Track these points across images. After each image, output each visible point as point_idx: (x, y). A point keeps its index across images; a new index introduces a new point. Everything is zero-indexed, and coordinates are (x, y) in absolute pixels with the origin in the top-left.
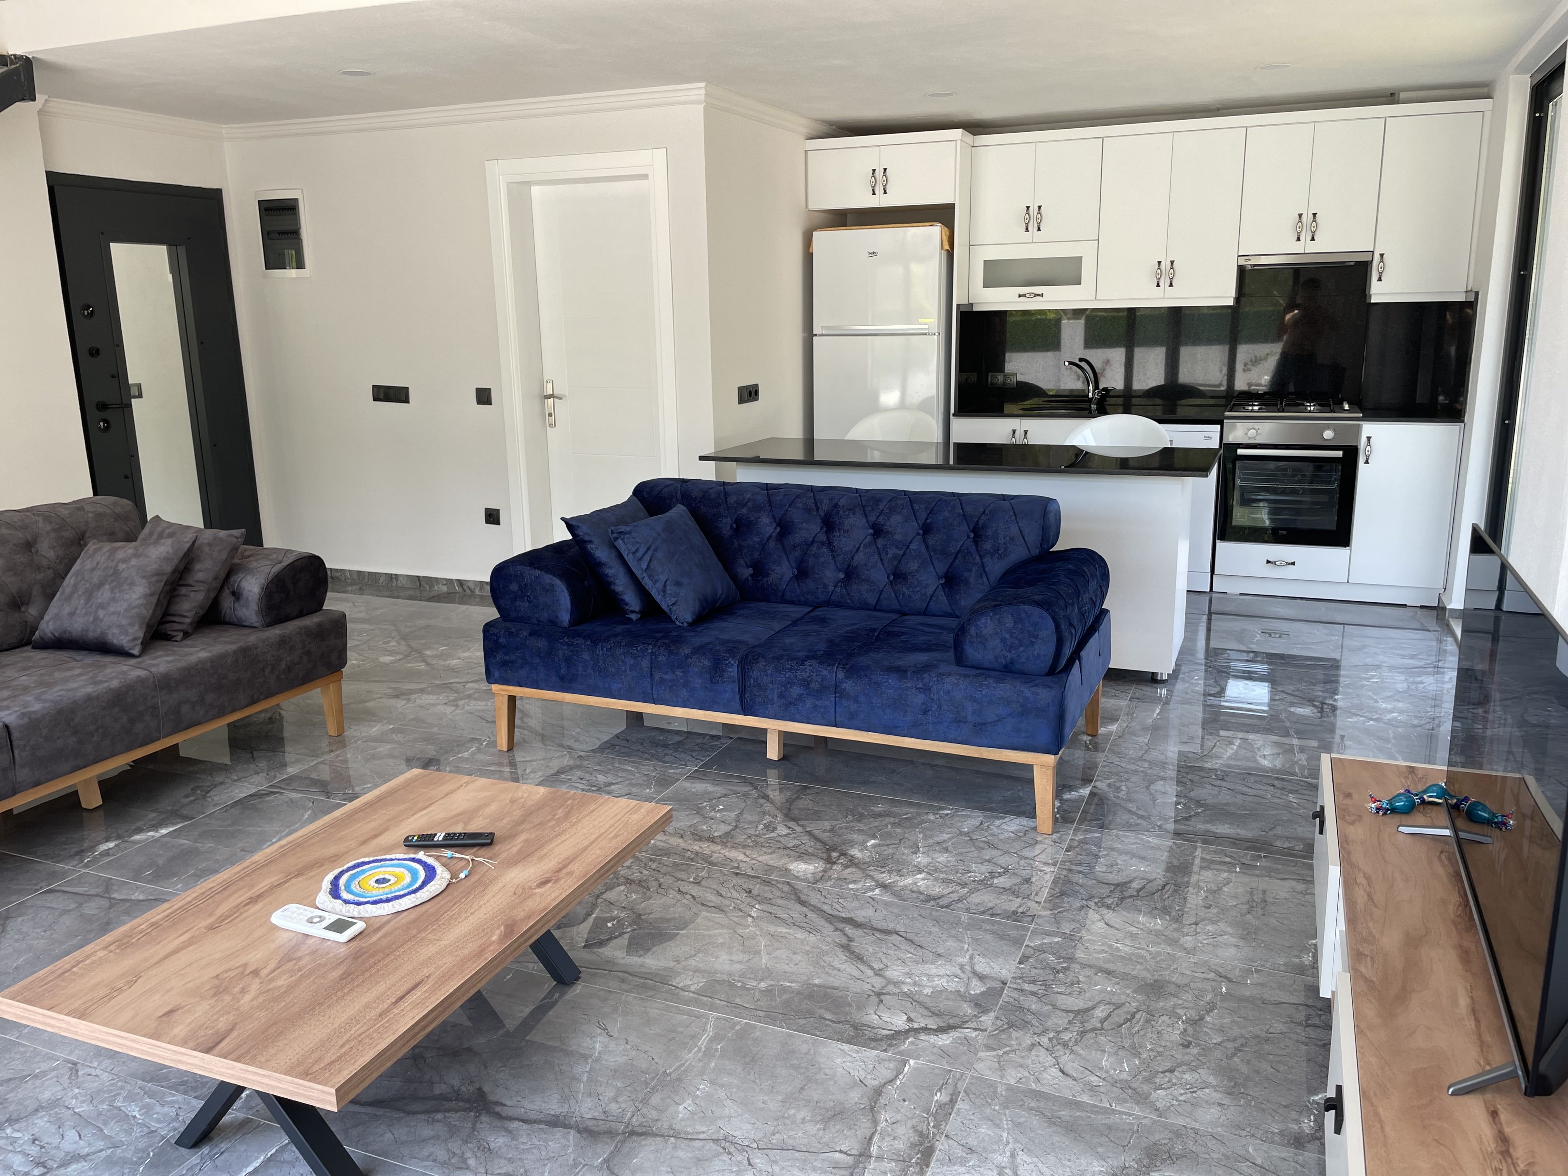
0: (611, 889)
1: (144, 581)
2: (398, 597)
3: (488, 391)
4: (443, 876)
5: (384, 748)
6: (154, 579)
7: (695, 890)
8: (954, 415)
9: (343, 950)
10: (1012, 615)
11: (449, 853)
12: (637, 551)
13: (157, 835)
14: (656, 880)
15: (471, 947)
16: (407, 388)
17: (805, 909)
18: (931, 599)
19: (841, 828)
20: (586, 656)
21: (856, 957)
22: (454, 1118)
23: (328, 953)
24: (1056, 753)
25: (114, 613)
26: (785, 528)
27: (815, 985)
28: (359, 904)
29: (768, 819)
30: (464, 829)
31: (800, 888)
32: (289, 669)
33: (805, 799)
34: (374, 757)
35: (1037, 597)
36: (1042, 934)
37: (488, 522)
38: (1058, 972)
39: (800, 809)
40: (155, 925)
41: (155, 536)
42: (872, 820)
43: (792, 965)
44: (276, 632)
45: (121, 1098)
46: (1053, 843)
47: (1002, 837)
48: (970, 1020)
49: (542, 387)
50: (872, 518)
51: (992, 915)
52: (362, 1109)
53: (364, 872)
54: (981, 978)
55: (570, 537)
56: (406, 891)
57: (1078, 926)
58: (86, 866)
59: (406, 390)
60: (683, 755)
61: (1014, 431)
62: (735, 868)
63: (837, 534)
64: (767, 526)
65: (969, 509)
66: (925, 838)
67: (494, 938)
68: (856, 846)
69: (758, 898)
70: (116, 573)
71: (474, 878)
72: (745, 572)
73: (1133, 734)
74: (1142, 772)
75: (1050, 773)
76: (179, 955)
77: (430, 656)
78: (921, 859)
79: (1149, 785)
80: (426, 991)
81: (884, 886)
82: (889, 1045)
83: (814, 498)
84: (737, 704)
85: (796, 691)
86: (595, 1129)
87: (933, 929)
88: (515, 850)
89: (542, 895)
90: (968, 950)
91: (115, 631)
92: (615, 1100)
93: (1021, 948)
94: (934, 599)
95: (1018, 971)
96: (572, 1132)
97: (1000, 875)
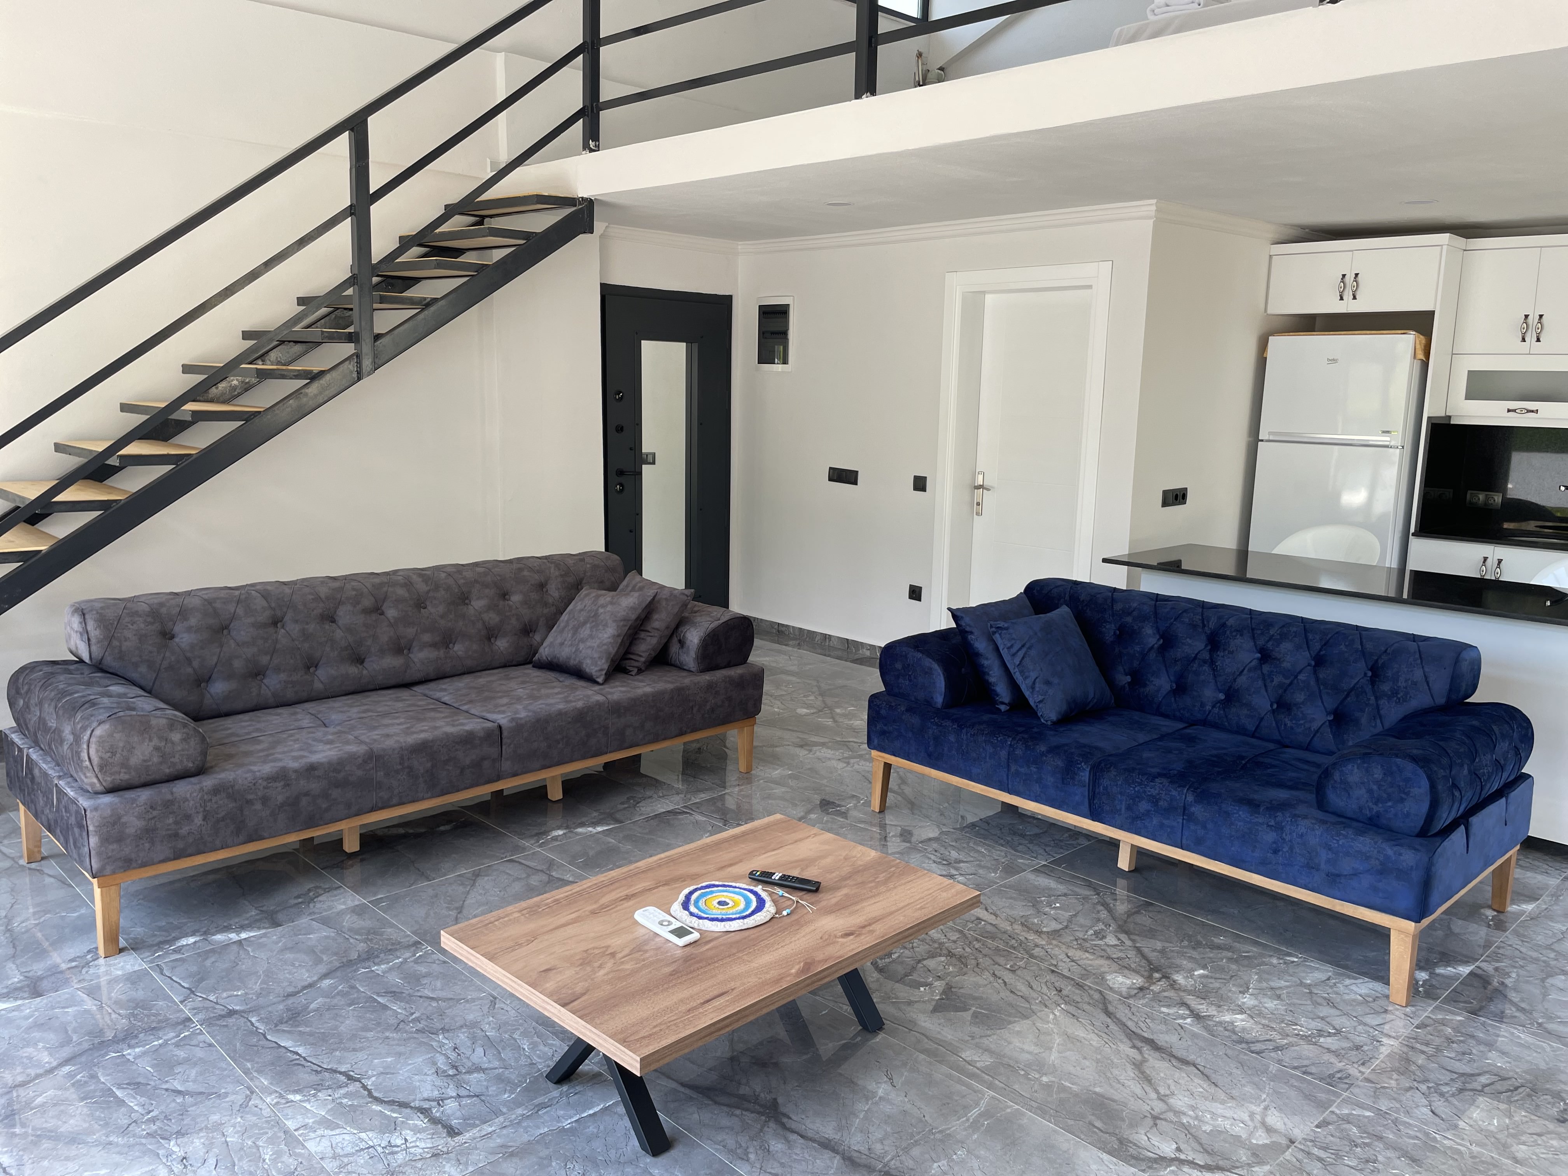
0: (933, 957)
1: (614, 624)
2: (829, 656)
3: (924, 479)
4: (770, 908)
5: (779, 791)
6: (622, 623)
7: (1008, 977)
8: (1413, 534)
9: (679, 953)
10: (1382, 766)
11: (780, 891)
12: (1012, 646)
13: (594, 831)
14: (976, 959)
15: (773, 974)
16: (857, 472)
17: (1109, 1020)
18: (1314, 735)
19: (1173, 951)
20: (952, 738)
21: (1145, 1077)
22: (749, 1117)
23: (667, 952)
24: (1418, 921)
25: (590, 647)
26: (1168, 641)
27: (1095, 1093)
28: (700, 918)
29: (1101, 926)
30: (799, 874)
31: (1111, 999)
32: (713, 710)
33: (1145, 916)
34: (769, 797)
35: (1415, 752)
36: (1352, 1103)
37: (910, 597)
38: (1356, 1146)
39: (1135, 923)
40: (557, 901)
41: (630, 588)
42: (1208, 950)
43: (1078, 1069)
44: (707, 677)
45: (518, 1032)
46: (1403, 1016)
47: (1346, 997)
48: (1241, 1167)
49: (974, 477)
50: (1261, 642)
51: (1304, 1073)
52: (682, 1089)
53: (712, 892)
54: (1269, 1130)
55: (955, 626)
56: (738, 916)
57: (1398, 1106)
58: (540, 846)
59: (856, 473)
60: (1036, 848)
61: (1485, 559)
62: (1052, 965)
63: (1221, 654)
64: (1150, 637)
65: (1369, 646)
66: (1260, 980)
67: (793, 971)
68: (1182, 972)
69: (1066, 999)
70: (596, 615)
71: (794, 917)
72: (1124, 679)
73: (1551, 918)
74: (1544, 962)
75: (1409, 940)
76: (566, 928)
77: (838, 714)
78: (1247, 1000)
79: (1546, 978)
80: (728, 1001)
81: (1197, 1016)
82: (1150, 1168)
83: (1202, 614)
84: (1085, 808)
85: (1144, 806)
86: (858, 1160)
87: (1235, 1071)
88: (834, 901)
89: (843, 944)
90: (1265, 1100)
91: (589, 661)
92: (881, 1141)
93: (1324, 1112)
94: (1318, 735)
95: (1312, 1134)
96: (838, 1157)
97: (1330, 1035)
